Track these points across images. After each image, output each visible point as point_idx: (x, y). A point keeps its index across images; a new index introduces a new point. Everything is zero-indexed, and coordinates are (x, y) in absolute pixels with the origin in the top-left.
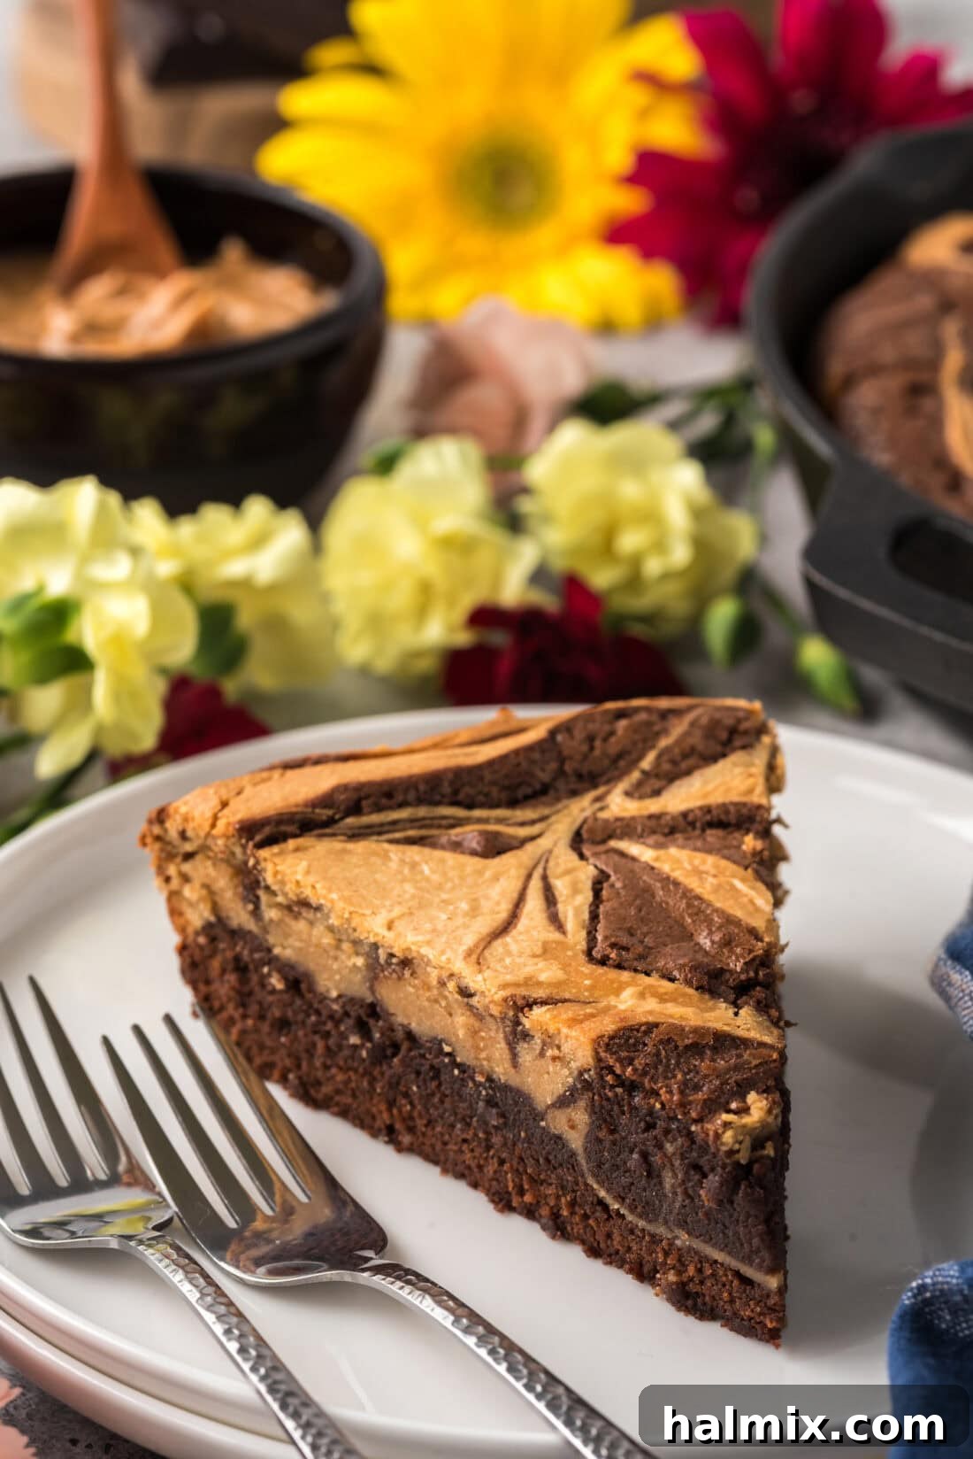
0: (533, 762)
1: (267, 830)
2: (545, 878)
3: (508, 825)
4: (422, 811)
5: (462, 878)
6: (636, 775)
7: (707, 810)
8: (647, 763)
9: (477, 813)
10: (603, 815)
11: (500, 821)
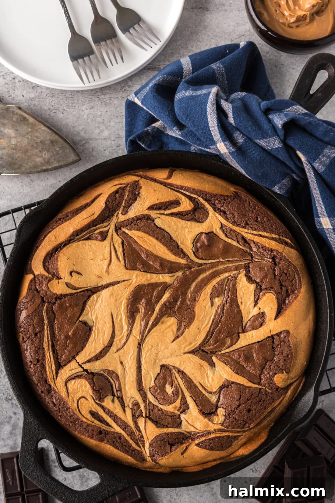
0: (104, 213)
1: (64, 244)
2: (113, 245)
3: (103, 228)
4: (88, 231)
5: (100, 248)
6: (122, 207)
7: (136, 217)
8: (123, 204)
9: (98, 226)
10: (119, 221)
11: (102, 227)
